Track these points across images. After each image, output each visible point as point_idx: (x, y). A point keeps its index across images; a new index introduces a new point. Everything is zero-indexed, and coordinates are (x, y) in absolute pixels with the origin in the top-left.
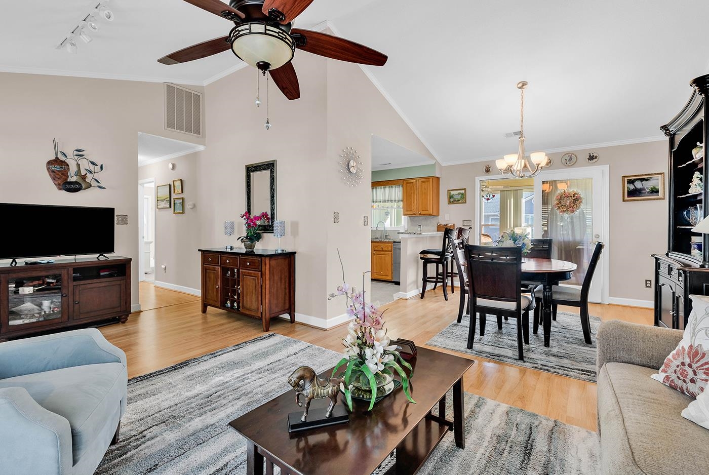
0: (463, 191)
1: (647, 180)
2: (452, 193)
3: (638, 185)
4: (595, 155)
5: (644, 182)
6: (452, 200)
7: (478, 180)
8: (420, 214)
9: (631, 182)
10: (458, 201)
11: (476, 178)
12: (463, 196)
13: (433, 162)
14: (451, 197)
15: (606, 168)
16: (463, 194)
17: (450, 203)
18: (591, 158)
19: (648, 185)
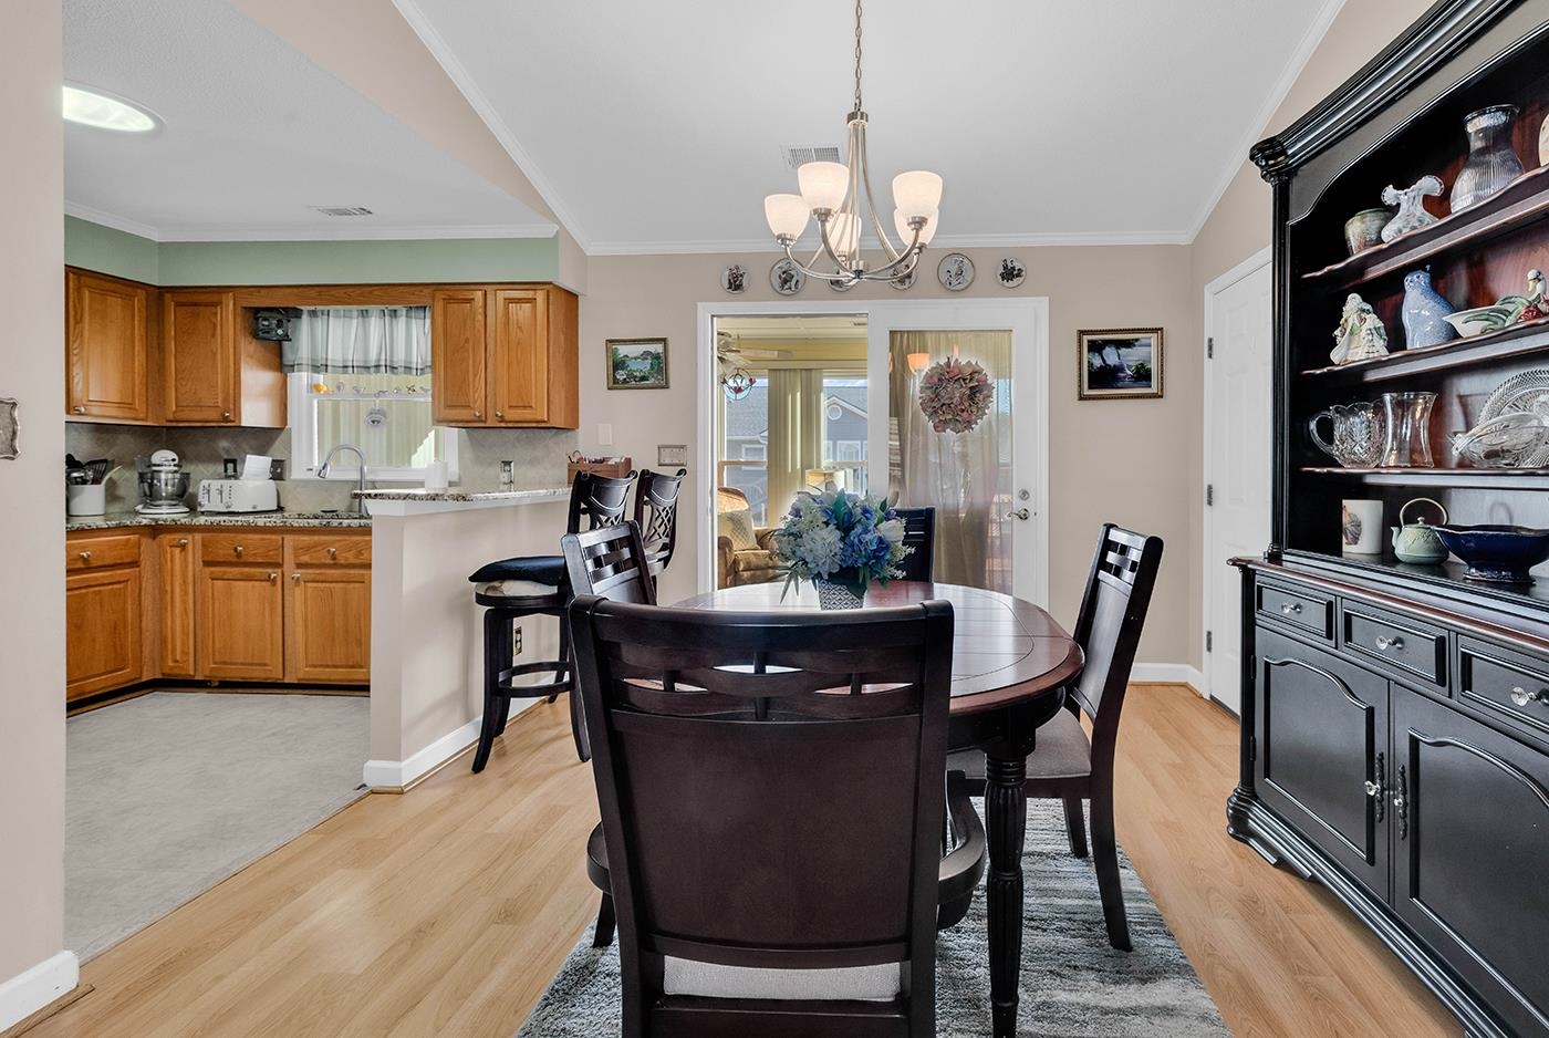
0: (658, 348)
1: (1128, 344)
2: (623, 350)
3: (1111, 357)
4: (1018, 265)
5: (1123, 351)
6: (620, 375)
7: (704, 310)
8: (502, 419)
9: (1096, 347)
10: (643, 378)
11: (699, 304)
12: (660, 364)
13: (549, 230)
14: (618, 365)
15: (1042, 304)
16: (656, 357)
17: (614, 384)
18: (1010, 274)
19: (1131, 358)
